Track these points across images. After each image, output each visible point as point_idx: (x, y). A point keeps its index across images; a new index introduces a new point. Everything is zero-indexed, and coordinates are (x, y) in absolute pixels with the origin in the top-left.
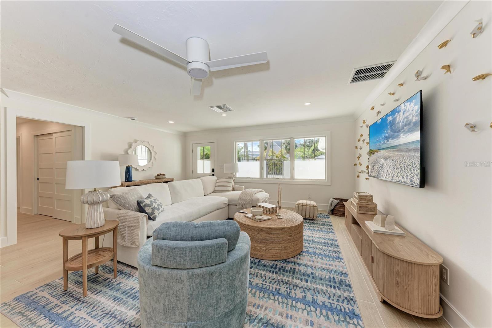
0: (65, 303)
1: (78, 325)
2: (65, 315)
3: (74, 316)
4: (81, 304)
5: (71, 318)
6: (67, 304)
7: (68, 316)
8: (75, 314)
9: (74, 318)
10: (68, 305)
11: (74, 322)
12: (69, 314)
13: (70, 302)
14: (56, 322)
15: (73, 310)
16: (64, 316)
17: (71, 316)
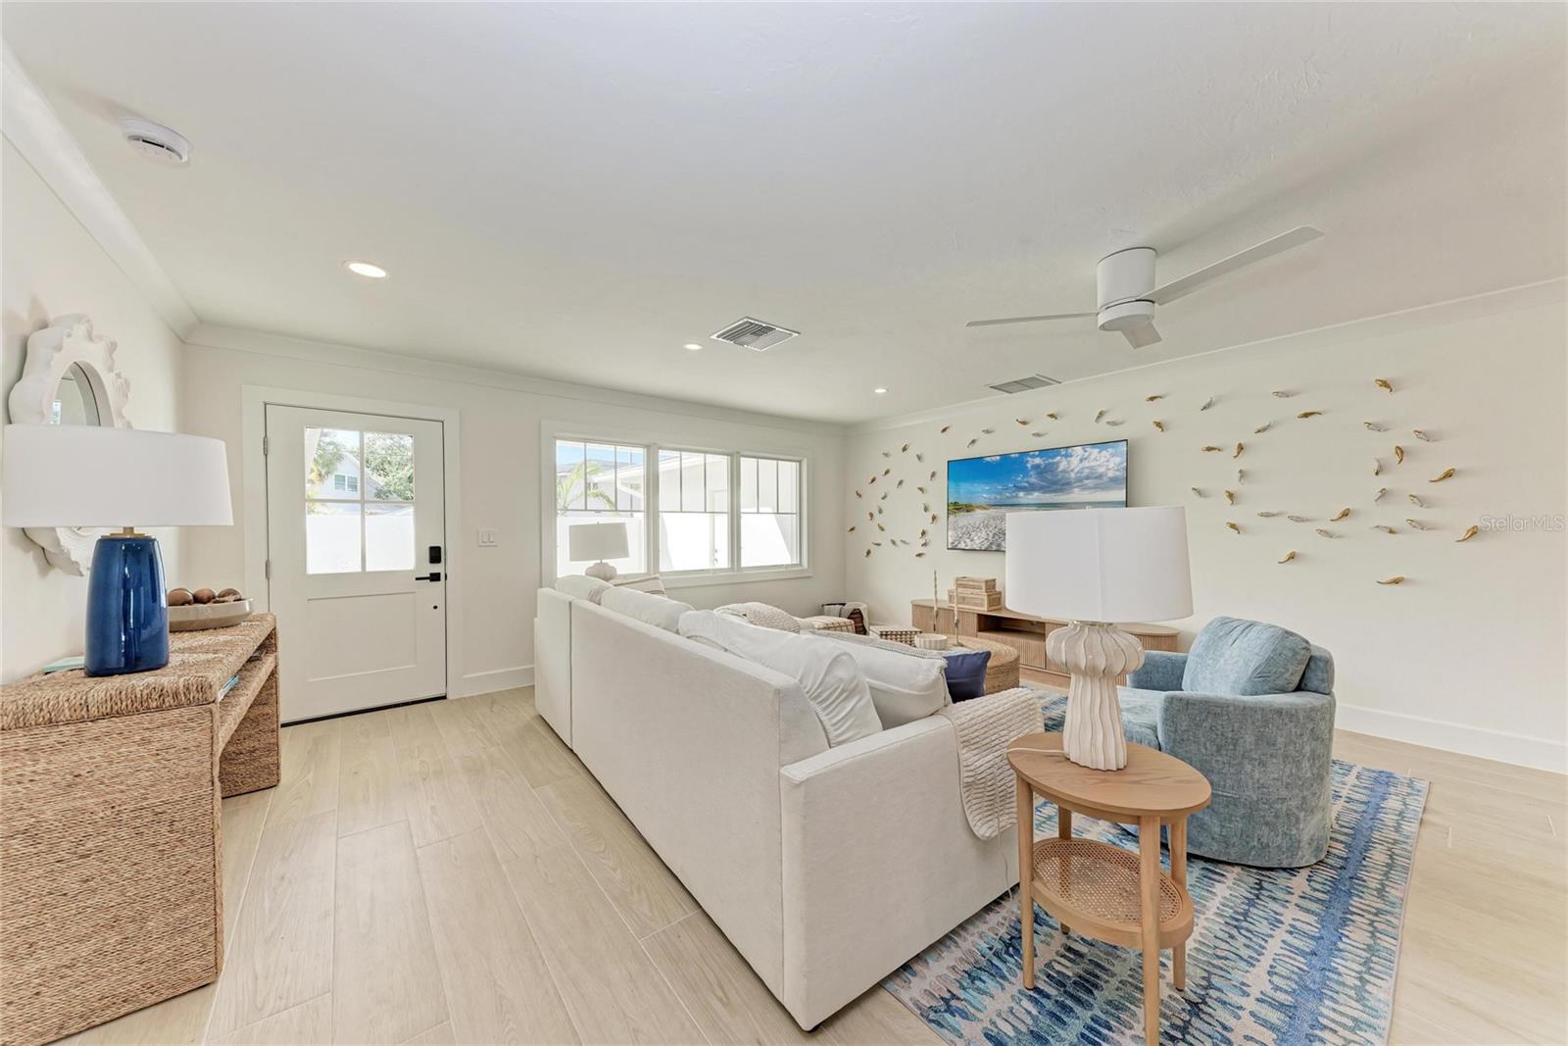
0: (1223, 1035)
1: (1296, 974)
2: (1274, 1016)
3: (1271, 993)
4: (1219, 990)
5: (1281, 997)
6: (1225, 1028)
7: (1281, 1007)
8: (1262, 992)
9: (1277, 988)
10: (1231, 1022)
11: (1294, 986)
12: (1270, 1005)
13: (1215, 1024)
14: (1312, 1027)
15: (1249, 1004)
16: (1282, 1016)
17: (1274, 1000)
